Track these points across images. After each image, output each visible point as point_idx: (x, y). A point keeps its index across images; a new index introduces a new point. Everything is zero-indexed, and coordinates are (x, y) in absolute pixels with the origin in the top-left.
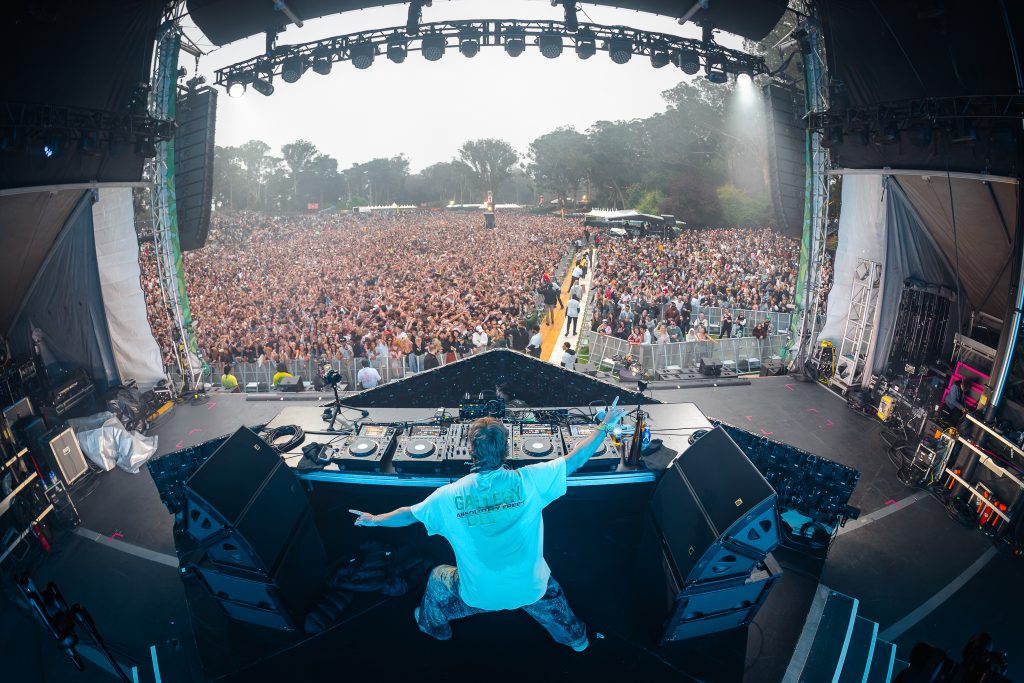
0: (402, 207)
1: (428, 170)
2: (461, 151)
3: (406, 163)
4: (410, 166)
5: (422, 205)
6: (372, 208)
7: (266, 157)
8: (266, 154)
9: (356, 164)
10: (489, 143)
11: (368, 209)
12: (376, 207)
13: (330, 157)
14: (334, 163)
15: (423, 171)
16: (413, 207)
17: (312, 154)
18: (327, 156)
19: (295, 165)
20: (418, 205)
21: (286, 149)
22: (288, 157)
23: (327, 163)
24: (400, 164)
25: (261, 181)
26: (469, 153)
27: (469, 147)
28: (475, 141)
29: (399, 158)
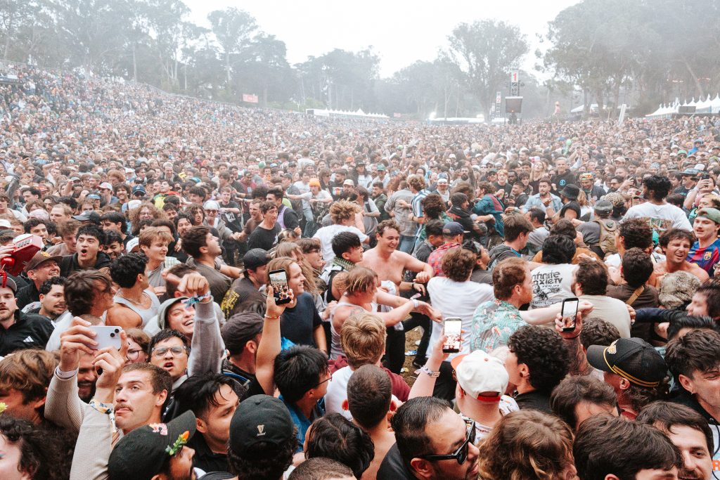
0: (370, 115)
1: (404, 72)
2: (450, 39)
3: (376, 60)
4: (380, 65)
5: (395, 115)
6: (331, 111)
7: (185, 24)
8: (184, 18)
9: (311, 57)
10: (489, 25)
11: (325, 113)
12: (336, 112)
13: (276, 39)
14: (281, 47)
15: (396, 74)
16: (384, 116)
17: (252, 29)
18: (271, 37)
19: (228, 43)
20: (391, 115)
21: (214, 17)
22: (218, 30)
23: (274, 47)
24: (369, 61)
25: (178, 56)
26: (461, 41)
27: (462, 32)
28: (470, 23)
29: (367, 52)
